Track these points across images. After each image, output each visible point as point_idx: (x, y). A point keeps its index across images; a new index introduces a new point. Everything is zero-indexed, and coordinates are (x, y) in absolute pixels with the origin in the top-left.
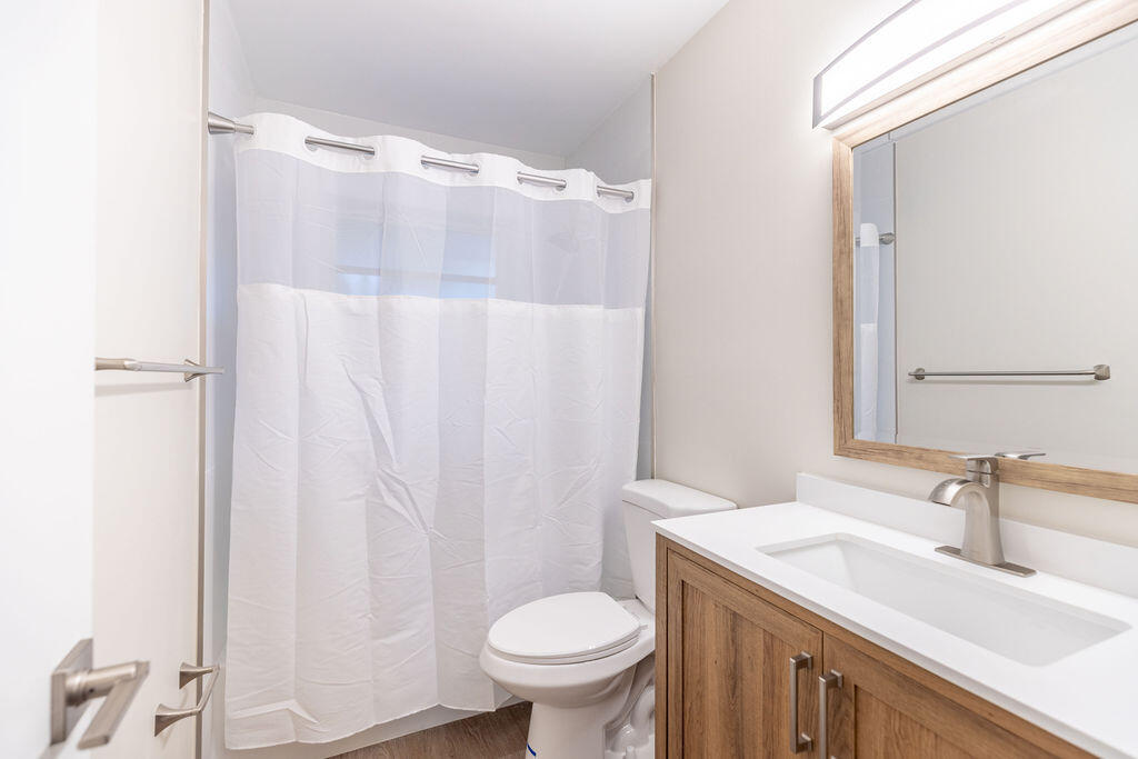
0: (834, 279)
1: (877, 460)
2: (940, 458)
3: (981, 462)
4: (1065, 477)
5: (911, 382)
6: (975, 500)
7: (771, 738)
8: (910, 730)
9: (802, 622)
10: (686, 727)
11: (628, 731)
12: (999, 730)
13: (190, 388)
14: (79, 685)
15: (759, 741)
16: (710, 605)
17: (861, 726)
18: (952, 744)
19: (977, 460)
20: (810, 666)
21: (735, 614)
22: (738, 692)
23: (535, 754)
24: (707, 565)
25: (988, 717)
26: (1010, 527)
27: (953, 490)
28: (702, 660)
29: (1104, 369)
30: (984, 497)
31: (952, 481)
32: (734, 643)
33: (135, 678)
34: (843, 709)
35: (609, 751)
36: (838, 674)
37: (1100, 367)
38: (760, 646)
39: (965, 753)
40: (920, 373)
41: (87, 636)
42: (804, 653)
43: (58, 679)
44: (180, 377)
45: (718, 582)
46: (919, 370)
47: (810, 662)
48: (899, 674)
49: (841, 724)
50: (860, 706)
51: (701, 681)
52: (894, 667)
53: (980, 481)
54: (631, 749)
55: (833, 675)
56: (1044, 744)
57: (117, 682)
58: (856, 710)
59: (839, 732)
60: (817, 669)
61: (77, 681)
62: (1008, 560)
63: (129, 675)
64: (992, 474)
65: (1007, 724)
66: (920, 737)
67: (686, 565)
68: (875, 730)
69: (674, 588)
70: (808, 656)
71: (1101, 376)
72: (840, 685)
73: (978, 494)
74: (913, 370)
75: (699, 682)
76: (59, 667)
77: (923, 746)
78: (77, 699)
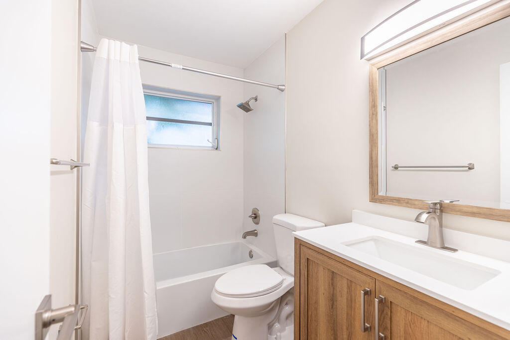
0: (369, 125)
1: (389, 204)
2: (416, 203)
3: (435, 204)
4: (470, 210)
5: (392, 170)
6: (433, 220)
7: (350, 326)
8: (416, 320)
9: (365, 275)
10: (309, 324)
11: (277, 326)
12: (457, 318)
13: (72, 173)
14: (48, 317)
15: (345, 328)
16: (321, 269)
17: (393, 319)
18: (436, 325)
19: (433, 203)
20: (369, 294)
21: (333, 272)
22: (334, 307)
23: (236, 339)
24: (320, 251)
25: (452, 313)
26: (447, 231)
27: (424, 217)
28: (317, 293)
29: (472, 165)
30: (437, 220)
31: (424, 212)
32: (332, 284)
33: (75, 312)
34: (385, 312)
35: (269, 335)
36: (383, 297)
37: (470, 164)
38: (345, 286)
39: (442, 328)
40: (396, 166)
41: (48, 293)
42: (366, 288)
43: (38, 315)
44: (68, 168)
45: (326, 259)
46: (396, 165)
47: (369, 292)
48: (411, 296)
49: (384, 319)
50: (392, 310)
51: (316, 302)
52: (409, 293)
53: (435, 212)
54: (279, 334)
55: (381, 297)
56: (477, 323)
57: (66, 316)
58: (391, 312)
59: (383, 322)
60: (373, 295)
61: (47, 316)
62: (446, 246)
63: (72, 311)
64: (439, 210)
65: (460, 315)
66: (420, 323)
67: (310, 251)
68: (400, 320)
69: (303, 261)
70: (369, 290)
71: (471, 168)
72: (384, 302)
73: (434, 218)
74: (394, 165)
75: (315, 302)
76: (38, 310)
77: (422, 326)
78: (46, 324)
